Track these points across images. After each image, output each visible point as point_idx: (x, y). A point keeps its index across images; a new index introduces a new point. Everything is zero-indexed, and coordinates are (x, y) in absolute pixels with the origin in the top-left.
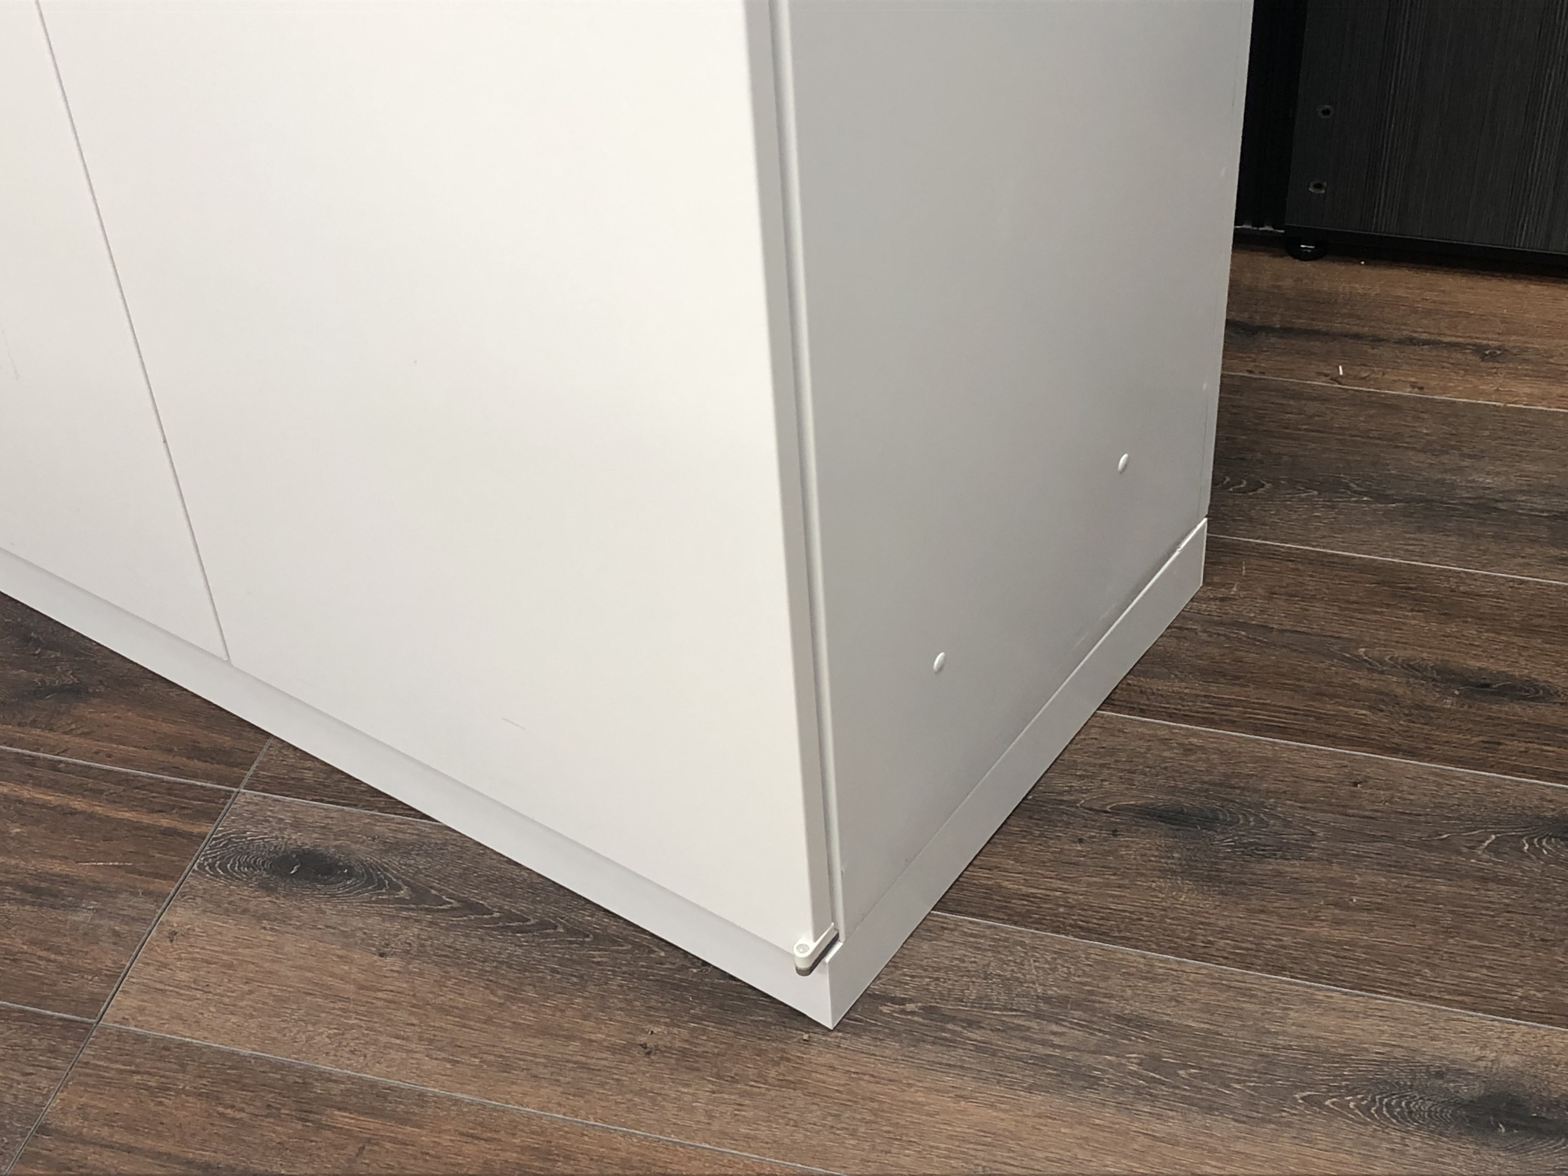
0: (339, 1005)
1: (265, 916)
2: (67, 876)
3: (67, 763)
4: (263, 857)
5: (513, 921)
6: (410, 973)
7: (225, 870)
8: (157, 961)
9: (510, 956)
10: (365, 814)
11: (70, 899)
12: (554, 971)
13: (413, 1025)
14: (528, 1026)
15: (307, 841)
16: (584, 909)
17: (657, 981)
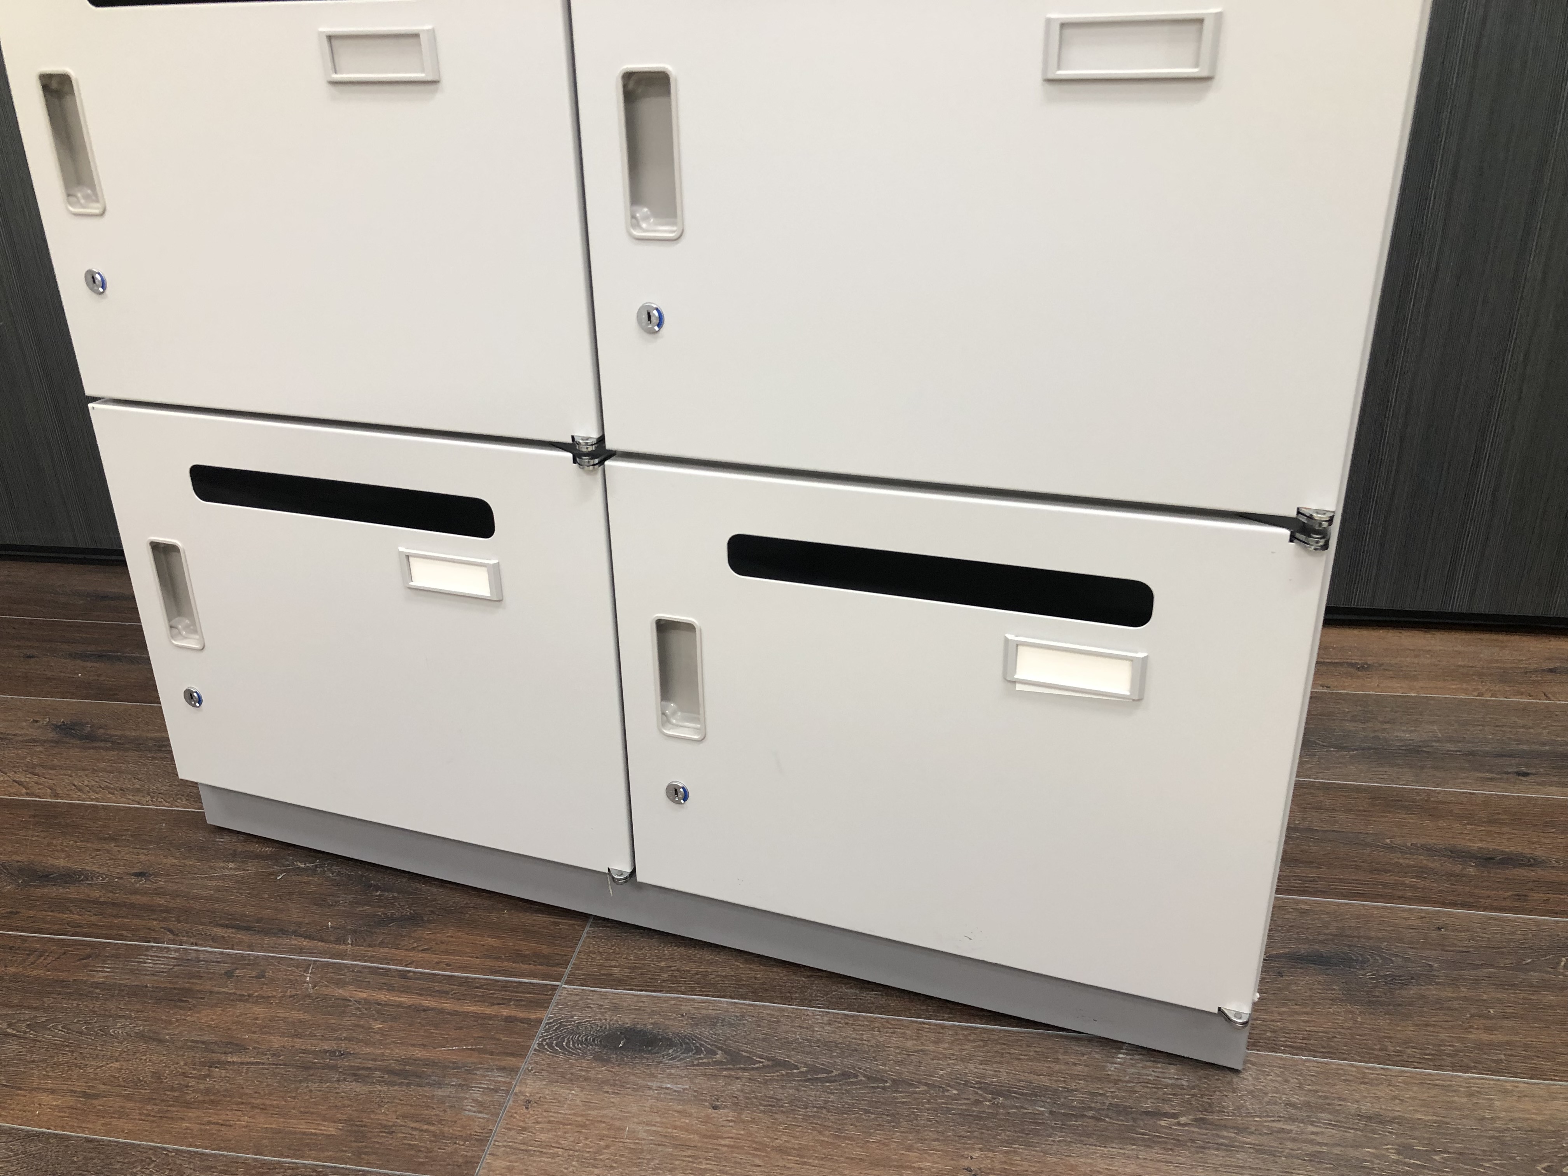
0: (689, 1153)
1: (605, 1082)
2: (428, 1059)
3: (414, 972)
4: (592, 1035)
5: (819, 1073)
6: (744, 1122)
7: (562, 1047)
8: (518, 1126)
9: (826, 1102)
10: (670, 997)
11: (433, 1078)
12: (867, 1112)
13: (759, 1166)
14: (862, 1160)
15: (627, 1020)
16: (876, 1060)
17: (960, 1114)
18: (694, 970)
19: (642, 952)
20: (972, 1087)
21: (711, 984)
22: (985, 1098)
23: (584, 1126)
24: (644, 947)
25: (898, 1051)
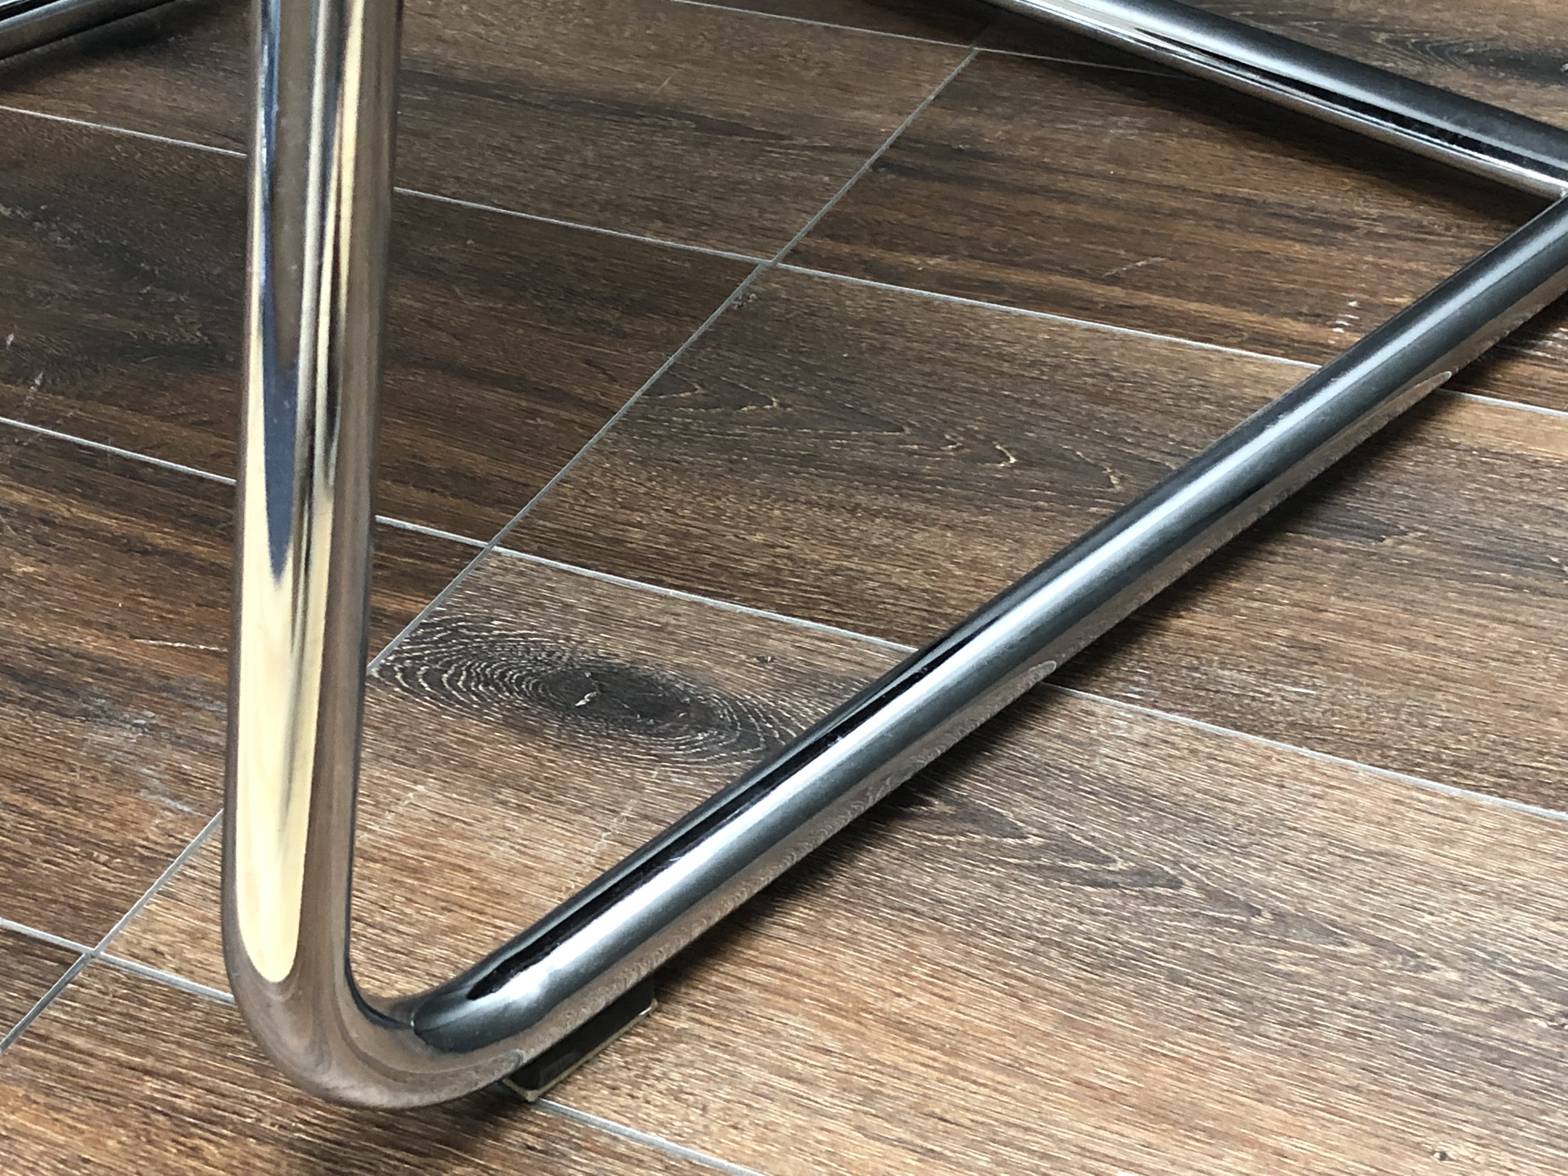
1: (508, 781)
4: (520, 669)
5: (1078, 857)
7: (436, 684)
9: (1068, 931)
10: (750, 616)
11: (100, 701)
12: (1175, 977)
13: (827, 1052)
14: (1114, 1095)
15: (620, 650)
16: (1247, 855)
17: (1444, 1034)
18: (831, 563)
19: (719, 503)
20: (1506, 972)
21: (862, 600)
22: (1537, 1008)
23: (415, 871)
24: (726, 493)
25: (1318, 843)
